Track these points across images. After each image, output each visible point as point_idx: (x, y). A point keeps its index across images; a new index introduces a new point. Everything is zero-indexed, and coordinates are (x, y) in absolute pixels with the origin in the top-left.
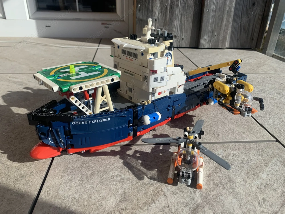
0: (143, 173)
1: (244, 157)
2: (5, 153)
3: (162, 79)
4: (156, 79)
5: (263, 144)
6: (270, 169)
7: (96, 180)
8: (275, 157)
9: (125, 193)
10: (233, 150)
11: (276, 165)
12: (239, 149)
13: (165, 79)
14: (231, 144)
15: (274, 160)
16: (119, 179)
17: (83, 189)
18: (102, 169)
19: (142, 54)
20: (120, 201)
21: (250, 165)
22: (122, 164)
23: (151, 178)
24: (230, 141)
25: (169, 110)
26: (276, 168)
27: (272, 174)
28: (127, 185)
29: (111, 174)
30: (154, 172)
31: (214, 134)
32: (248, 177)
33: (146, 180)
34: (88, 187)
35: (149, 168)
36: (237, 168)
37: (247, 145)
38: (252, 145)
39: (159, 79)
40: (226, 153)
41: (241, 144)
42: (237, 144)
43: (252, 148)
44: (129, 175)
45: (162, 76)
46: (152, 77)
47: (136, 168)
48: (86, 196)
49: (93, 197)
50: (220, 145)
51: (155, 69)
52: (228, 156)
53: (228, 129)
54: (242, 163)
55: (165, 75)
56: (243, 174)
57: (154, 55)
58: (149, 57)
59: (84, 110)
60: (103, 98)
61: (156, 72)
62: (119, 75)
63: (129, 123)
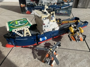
0: (37, 57)
1: (74, 56)
2: (1, 43)
3: (47, 26)
4: (45, 26)
5: (83, 52)
6: (81, 63)
7: (22, 56)
8: (86, 58)
9: (28, 63)
11: (84, 61)
12: (73, 53)
14: (71, 50)
15: (85, 59)
16: (29, 57)
17: (17, 59)
18: (25, 53)
20: (26, 65)
21: (74, 60)
22: (31, 52)
23: (38, 59)
24: (71, 49)
25: (51, 36)
26: (84, 63)
27: (81, 65)
28: (30, 60)
29: (27, 55)
30: (40, 57)
31: (66, 45)
32: (71, 65)
33: (36, 59)
34: (19, 58)
35: (39, 55)
37: (77, 51)
38: (79, 52)
39: (46, 26)
41: (75, 51)
42: (73, 51)
43: (78, 53)
44: (32, 57)
46: (44, 26)
47: (35, 54)
48: (17, 62)
49: (19, 63)
50: (67, 50)
51: (44, 23)
52: (68, 55)
53: (73, 44)
55: (48, 25)
56: (70, 63)
57: (45, 18)
58: (42, 19)
59: (20, 35)
60: (27, 32)
61: (44, 24)
62: (31, 25)
63: (35, 40)
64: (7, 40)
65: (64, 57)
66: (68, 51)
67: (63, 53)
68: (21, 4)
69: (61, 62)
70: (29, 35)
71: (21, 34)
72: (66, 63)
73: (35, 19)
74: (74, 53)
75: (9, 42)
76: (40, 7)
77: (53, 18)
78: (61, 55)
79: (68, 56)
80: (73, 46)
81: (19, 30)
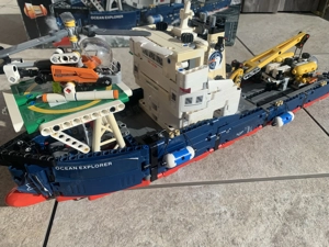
1: (320, 203)
3: (200, 99)
4: (189, 101)
10: (303, 192)
13: (204, 99)
19: (169, 61)
24: (298, 174)
31: (275, 163)
36: (313, 224)
37: (321, 180)
39: (194, 101)
40: (295, 197)
41: (314, 180)
42: (308, 180)
45: (199, 95)
46: (183, 98)
51: (187, 88)
52: (299, 203)
53: (293, 152)
54: (319, 214)
55: (204, 93)
56: (322, 236)
57: (189, 61)
58: (177, 68)
59: (75, 147)
60: (107, 128)
61: (188, 91)
62: (127, 99)
63: (144, 164)
64: (13, 173)
65: (290, 213)
66: (294, 187)
67: (277, 198)
68: (28, 5)
69: (288, 237)
70: (116, 143)
71: (79, 143)
72: (307, 237)
73: (136, 69)
74: (317, 191)
75: (23, 183)
76: (113, 13)
77: (218, 59)
78: (275, 209)
79: (302, 205)
80: (300, 162)
81: (75, 124)
